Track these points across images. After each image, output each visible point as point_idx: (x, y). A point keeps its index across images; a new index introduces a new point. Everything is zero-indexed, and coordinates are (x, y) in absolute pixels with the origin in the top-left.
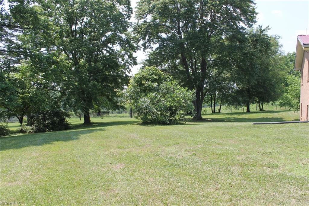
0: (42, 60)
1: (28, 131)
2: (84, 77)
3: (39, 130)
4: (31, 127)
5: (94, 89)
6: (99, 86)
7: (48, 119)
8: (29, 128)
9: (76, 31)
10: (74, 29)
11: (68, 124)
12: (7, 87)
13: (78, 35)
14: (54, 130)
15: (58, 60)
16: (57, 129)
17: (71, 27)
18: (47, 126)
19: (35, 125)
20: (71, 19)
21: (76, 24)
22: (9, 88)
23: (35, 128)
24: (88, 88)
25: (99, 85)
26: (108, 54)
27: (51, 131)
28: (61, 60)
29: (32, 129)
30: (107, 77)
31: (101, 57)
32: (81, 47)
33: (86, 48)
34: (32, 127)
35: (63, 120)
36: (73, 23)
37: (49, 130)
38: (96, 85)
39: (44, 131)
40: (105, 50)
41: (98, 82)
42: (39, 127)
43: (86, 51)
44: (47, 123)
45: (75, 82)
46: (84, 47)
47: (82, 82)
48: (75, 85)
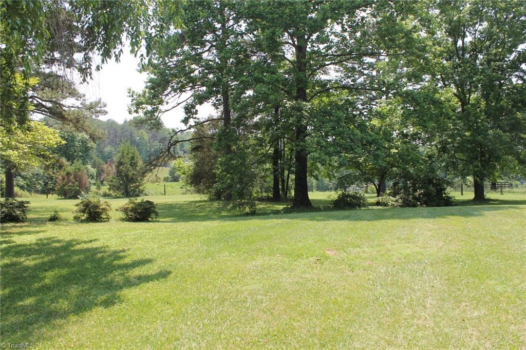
0: (418, 99)
1: (390, 204)
2: (480, 122)
3: (407, 204)
4: (394, 199)
5: (496, 143)
6: (506, 137)
7: (420, 188)
8: (391, 200)
9: (464, 49)
10: (461, 45)
11: (450, 198)
12: (374, 140)
13: (467, 56)
14: (428, 205)
15: (442, 98)
16: (432, 203)
17: (455, 43)
18: (418, 199)
19: (401, 195)
20: (456, 31)
21: (464, 36)
22: (376, 141)
23: (400, 201)
24: (487, 141)
25: (505, 135)
26: (520, 82)
27: (423, 207)
28: (446, 98)
29: (396, 202)
30: (519, 123)
31: (508, 89)
32: (476, 74)
33: (483, 76)
34: (396, 198)
35: (441, 190)
36: (459, 36)
37: (421, 204)
38: (500, 136)
39: (415, 206)
40: (517, 75)
41: (504, 132)
42: (407, 200)
43: (483, 80)
44: (419, 194)
45: (466, 132)
46: (480, 76)
47: (477, 131)
48: (465, 135)
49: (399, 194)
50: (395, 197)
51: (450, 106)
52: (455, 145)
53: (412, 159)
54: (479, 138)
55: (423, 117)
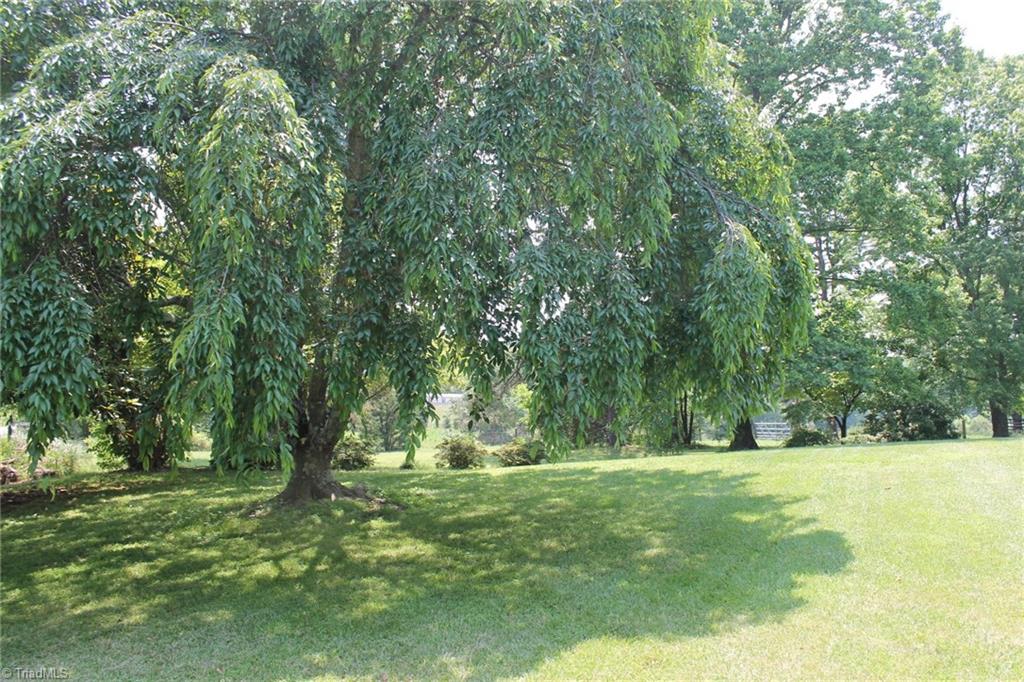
9: (966, 210)
10: (962, 205)
15: (946, 293)
19: (884, 432)
28: (952, 293)
32: (989, 252)
33: (1001, 255)
36: (958, 190)
43: (1001, 263)
44: (913, 430)
45: (979, 338)
46: (997, 256)
47: (995, 335)
48: (978, 343)
49: (880, 431)
50: (875, 435)
51: (958, 302)
52: (963, 356)
53: (905, 377)
54: (998, 346)
55: (920, 318)
